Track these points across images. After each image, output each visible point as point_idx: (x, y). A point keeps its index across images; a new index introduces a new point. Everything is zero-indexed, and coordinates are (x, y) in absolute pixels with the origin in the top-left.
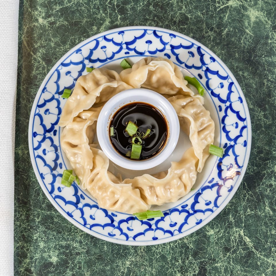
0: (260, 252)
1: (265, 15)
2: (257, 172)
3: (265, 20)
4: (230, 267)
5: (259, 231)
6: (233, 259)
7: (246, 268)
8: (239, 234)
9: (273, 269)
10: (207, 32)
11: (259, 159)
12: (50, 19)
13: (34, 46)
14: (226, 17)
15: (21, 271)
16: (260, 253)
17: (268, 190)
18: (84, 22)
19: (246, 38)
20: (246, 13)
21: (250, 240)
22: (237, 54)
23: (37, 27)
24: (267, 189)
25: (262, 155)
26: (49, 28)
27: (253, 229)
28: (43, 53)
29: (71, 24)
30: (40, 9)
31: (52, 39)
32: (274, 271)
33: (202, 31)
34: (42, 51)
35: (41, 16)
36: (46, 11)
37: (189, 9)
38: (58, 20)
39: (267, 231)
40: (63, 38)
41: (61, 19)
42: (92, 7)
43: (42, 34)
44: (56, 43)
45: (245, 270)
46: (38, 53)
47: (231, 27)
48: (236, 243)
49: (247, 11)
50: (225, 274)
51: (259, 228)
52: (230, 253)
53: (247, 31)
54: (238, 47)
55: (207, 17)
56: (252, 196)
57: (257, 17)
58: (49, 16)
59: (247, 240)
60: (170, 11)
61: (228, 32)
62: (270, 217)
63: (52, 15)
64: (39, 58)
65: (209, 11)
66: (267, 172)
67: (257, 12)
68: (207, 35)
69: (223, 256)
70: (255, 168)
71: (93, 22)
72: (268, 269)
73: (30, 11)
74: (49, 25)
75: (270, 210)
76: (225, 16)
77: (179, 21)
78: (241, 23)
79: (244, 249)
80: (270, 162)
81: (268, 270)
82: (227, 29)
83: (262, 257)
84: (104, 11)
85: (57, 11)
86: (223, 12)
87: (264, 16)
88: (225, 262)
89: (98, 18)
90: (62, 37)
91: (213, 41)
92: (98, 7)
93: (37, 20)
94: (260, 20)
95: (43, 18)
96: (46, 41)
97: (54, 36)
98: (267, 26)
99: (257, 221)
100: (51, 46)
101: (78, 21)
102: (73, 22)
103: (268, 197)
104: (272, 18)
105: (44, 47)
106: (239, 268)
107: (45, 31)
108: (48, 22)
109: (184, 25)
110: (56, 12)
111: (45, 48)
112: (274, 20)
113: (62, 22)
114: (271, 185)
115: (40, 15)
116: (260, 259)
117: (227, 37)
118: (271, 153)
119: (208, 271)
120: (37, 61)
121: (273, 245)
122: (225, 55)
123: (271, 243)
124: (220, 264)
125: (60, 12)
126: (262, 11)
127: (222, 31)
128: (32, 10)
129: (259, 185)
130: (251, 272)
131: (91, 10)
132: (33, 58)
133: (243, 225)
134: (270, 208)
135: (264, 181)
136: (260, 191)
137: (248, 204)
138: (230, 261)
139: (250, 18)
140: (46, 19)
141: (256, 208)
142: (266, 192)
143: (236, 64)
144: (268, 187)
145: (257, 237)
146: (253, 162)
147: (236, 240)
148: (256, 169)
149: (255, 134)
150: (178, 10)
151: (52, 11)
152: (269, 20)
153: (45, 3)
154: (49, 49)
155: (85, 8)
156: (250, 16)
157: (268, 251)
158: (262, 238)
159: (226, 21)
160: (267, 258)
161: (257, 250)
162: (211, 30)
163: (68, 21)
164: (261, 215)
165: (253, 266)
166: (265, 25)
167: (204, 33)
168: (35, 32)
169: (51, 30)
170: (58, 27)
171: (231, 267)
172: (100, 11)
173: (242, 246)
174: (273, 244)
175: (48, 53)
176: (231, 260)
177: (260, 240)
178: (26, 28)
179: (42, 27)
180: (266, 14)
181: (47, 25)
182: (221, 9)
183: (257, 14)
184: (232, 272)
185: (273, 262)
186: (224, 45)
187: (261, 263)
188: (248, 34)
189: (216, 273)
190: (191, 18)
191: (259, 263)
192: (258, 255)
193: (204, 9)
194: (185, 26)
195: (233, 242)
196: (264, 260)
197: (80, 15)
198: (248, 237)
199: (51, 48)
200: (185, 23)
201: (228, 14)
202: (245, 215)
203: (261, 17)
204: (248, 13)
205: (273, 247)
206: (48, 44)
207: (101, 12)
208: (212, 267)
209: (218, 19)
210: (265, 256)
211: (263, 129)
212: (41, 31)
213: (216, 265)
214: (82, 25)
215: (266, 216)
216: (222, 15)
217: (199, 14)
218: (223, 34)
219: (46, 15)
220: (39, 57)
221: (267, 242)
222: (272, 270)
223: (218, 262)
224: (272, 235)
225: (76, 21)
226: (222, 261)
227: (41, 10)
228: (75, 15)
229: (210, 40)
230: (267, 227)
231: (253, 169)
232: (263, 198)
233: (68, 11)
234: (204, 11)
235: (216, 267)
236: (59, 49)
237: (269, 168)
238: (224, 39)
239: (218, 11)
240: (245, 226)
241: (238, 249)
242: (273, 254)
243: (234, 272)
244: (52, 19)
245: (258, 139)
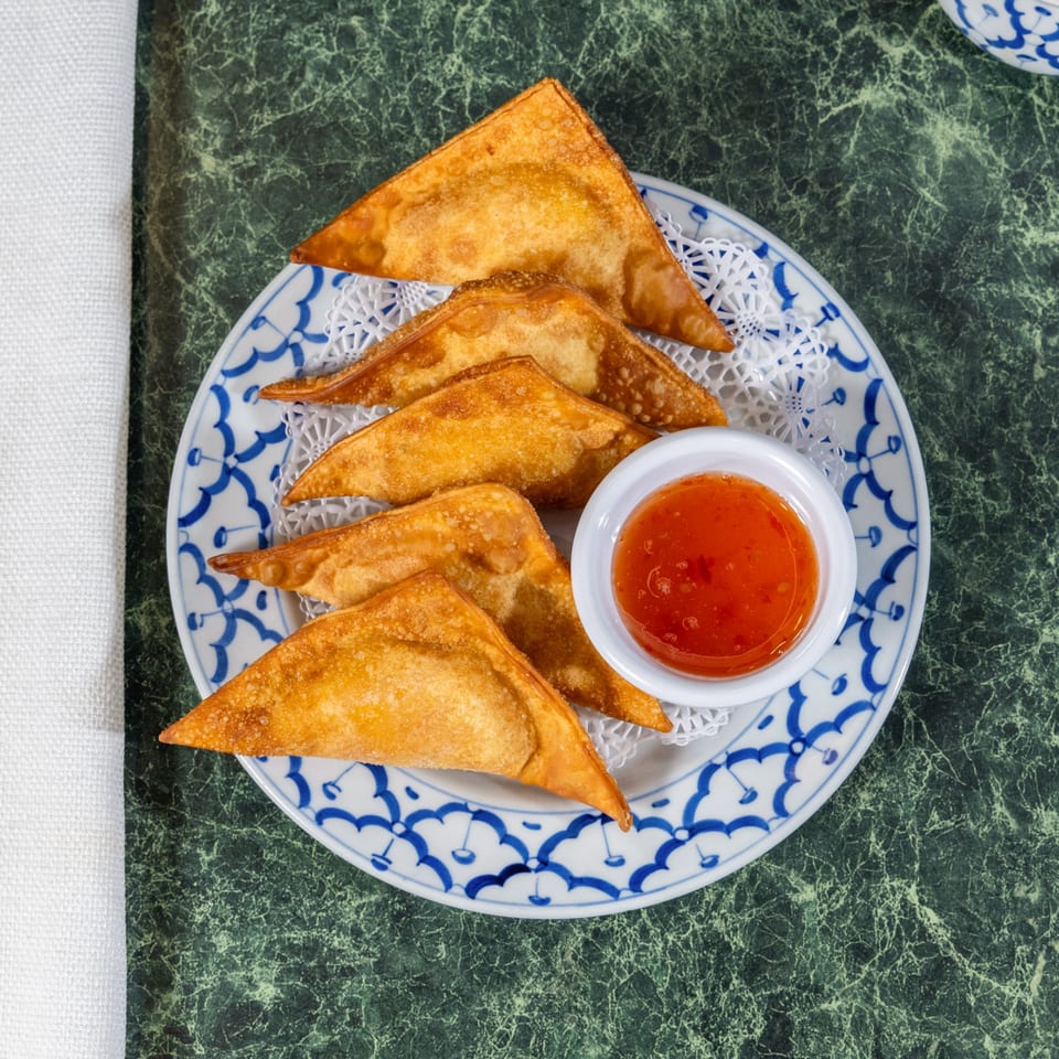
0: (977, 960)
1: (985, 135)
2: (964, 684)
3: (985, 155)
4: (872, 1015)
5: (973, 888)
6: (883, 985)
7: (928, 1015)
8: (904, 900)
9: (1022, 1017)
10: (784, 199)
11: (971, 637)
12: (240, 158)
13: (187, 252)
14: (852, 145)
15: (152, 1034)
16: (974, 965)
17: (1002, 744)
18: (359, 168)
19: (919, 218)
20: (920, 131)
21: (942, 921)
22: (889, 274)
23: (196, 186)
24: (996, 744)
25: (980, 625)
26: (239, 190)
27: (951, 883)
28: (220, 278)
29: (315, 175)
30: (204, 124)
31: (249, 227)
32: (1023, 1025)
33: (767, 193)
34: (214, 269)
35: (210, 149)
36: (227, 131)
37: (723, 119)
38: (270, 160)
39: (999, 886)
40: (287, 224)
41: (280, 159)
42: (386, 115)
43: (212, 210)
44: (261, 242)
45: (924, 1023)
46: (200, 278)
47: (868, 179)
48: (891, 929)
49: (922, 125)
50: (857, 1037)
51: (973, 879)
52: (873, 964)
53: (925, 193)
54: (894, 248)
55: (784, 147)
56: (946, 768)
57: (957, 146)
58: (238, 149)
59: (931, 918)
60: (655, 128)
61: (857, 196)
62: (1008, 838)
63: (249, 142)
64: (204, 295)
65: (792, 126)
66: (998, 684)
67: (957, 126)
68: (785, 207)
69: (849, 975)
70: (957, 669)
71: (390, 165)
72: (1002, 1018)
73: (172, 129)
74: (237, 179)
75: (1007, 814)
76: (846, 141)
77: (689, 163)
78: (902, 167)
79: (919, 952)
80: (1006, 648)
81: (1005, 1022)
82: (853, 188)
83: (982, 978)
84: (429, 129)
85: (266, 129)
86: (840, 129)
87: (983, 140)
88: (855, 997)
89: (408, 154)
90: (283, 221)
91: (806, 228)
92: (407, 113)
93: (196, 162)
94: (968, 155)
95: (216, 153)
96: (228, 234)
97: (257, 217)
98: (992, 176)
99: (965, 853)
100: (244, 251)
101: (337, 165)
102: (319, 169)
103: (1001, 770)
104: (1010, 148)
105: (223, 255)
106: (903, 1015)
107: (224, 199)
108: (234, 167)
109: (705, 175)
110: (260, 132)
111: (225, 259)
112: (1016, 155)
113: (283, 166)
114: (1011, 730)
115: (206, 145)
116: (975, 983)
117: (854, 214)
118: (1011, 619)
119: (798, 1029)
120: (199, 304)
121: (1021, 937)
122: (849, 277)
123: (1011, 928)
124: (839, 1003)
125: (274, 133)
126: (975, 124)
127: (837, 194)
128: (177, 129)
129: (969, 728)
130: (945, 1030)
131: (384, 127)
132: (182, 296)
133: (917, 866)
134: (1008, 808)
135: (986, 713)
136: (973, 748)
137: (931, 793)
138: (873, 991)
139: (934, 147)
140: (225, 157)
141: (960, 809)
142: (996, 751)
143: (886, 308)
144: (1001, 736)
145: (963, 910)
146: (949, 648)
147: (891, 919)
148: (959, 674)
149: (956, 550)
150: (685, 122)
151: (249, 129)
152: (998, 152)
153: (223, 104)
154: (238, 263)
155: (361, 117)
156: (934, 142)
157: (1003, 956)
158: (982, 910)
159: (852, 161)
160: (999, 981)
161: (966, 954)
162: (800, 191)
163: (302, 164)
164: (977, 832)
165: (952, 1010)
166: (986, 172)
167: (776, 201)
168: (188, 203)
169: (243, 197)
170: (270, 188)
171: (876, 1012)
172: (413, 127)
173: (912, 940)
174: (1021, 932)
175: (236, 277)
176: (876, 988)
177: (974, 919)
178: (158, 191)
179: (215, 187)
180: (990, 134)
181: (231, 178)
182: (832, 118)
183: (957, 135)
184: (878, 1031)
185: (1020, 994)
186: (845, 244)
187: (979, 1000)
188: (926, 204)
189: (823, 1035)
190: (728, 149)
191: (972, 1000)
192: (970, 972)
193: (773, 119)
194: (710, 179)
195: (881, 925)
196: (989, 986)
197: (344, 143)
198: (934, 909)
199: (247, 261)
200: (708, 167)
201: (856, 135)
202: (922, 833)
203: (973, 143)
204: (927, 130)
205: (1020, 943)
206: (234, 246)
207: (417, 130)
208: (811, 1015)
209: (822, 153)
210: (992, 973)
211: (983, 534)
212: (211, 202)
213: (825, 1006)
214: (351, 177)
215: (994, 836)
216: (836, 140)
217: (757, 136)
218: (840, 204)
219: (226, 144)
220: (205, 289)
221: (999, 925)
222: (1017, 1021)
223: (829, 996)
224: (1015, 900)
225: (330, 165)
226: (843, 994)
227: (209, 128)
228: (328, 144)
229: (794, 227)
230: (998, 874)
231: (950, 672)
232: (983, 773)
233: (301, 130)
234: (774, 126)
235: (825, 1015)
236: (274, 262)
237: (1005, 669)
238: (844, 221)
239: (823, 125)
240: (922, 871)
241: (900, 949)
242: (1019, 968)
243: (887, 1029)
244: (247, 158)
245: (965, 570)
